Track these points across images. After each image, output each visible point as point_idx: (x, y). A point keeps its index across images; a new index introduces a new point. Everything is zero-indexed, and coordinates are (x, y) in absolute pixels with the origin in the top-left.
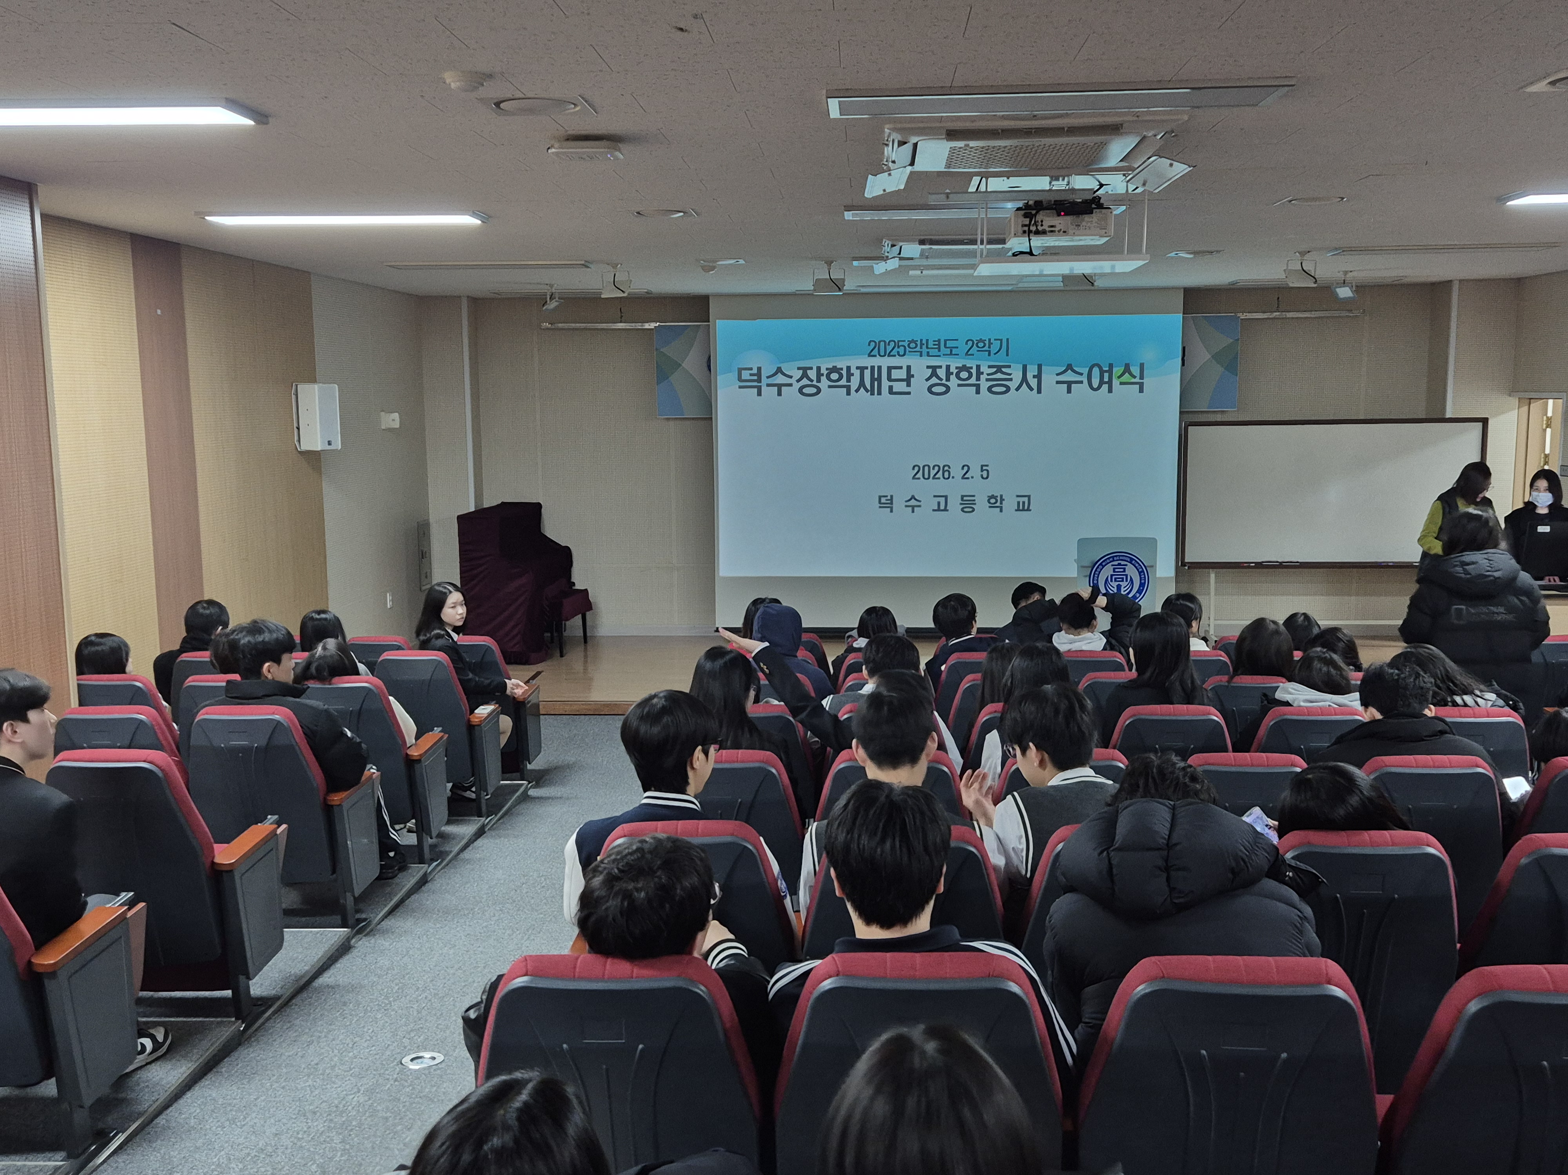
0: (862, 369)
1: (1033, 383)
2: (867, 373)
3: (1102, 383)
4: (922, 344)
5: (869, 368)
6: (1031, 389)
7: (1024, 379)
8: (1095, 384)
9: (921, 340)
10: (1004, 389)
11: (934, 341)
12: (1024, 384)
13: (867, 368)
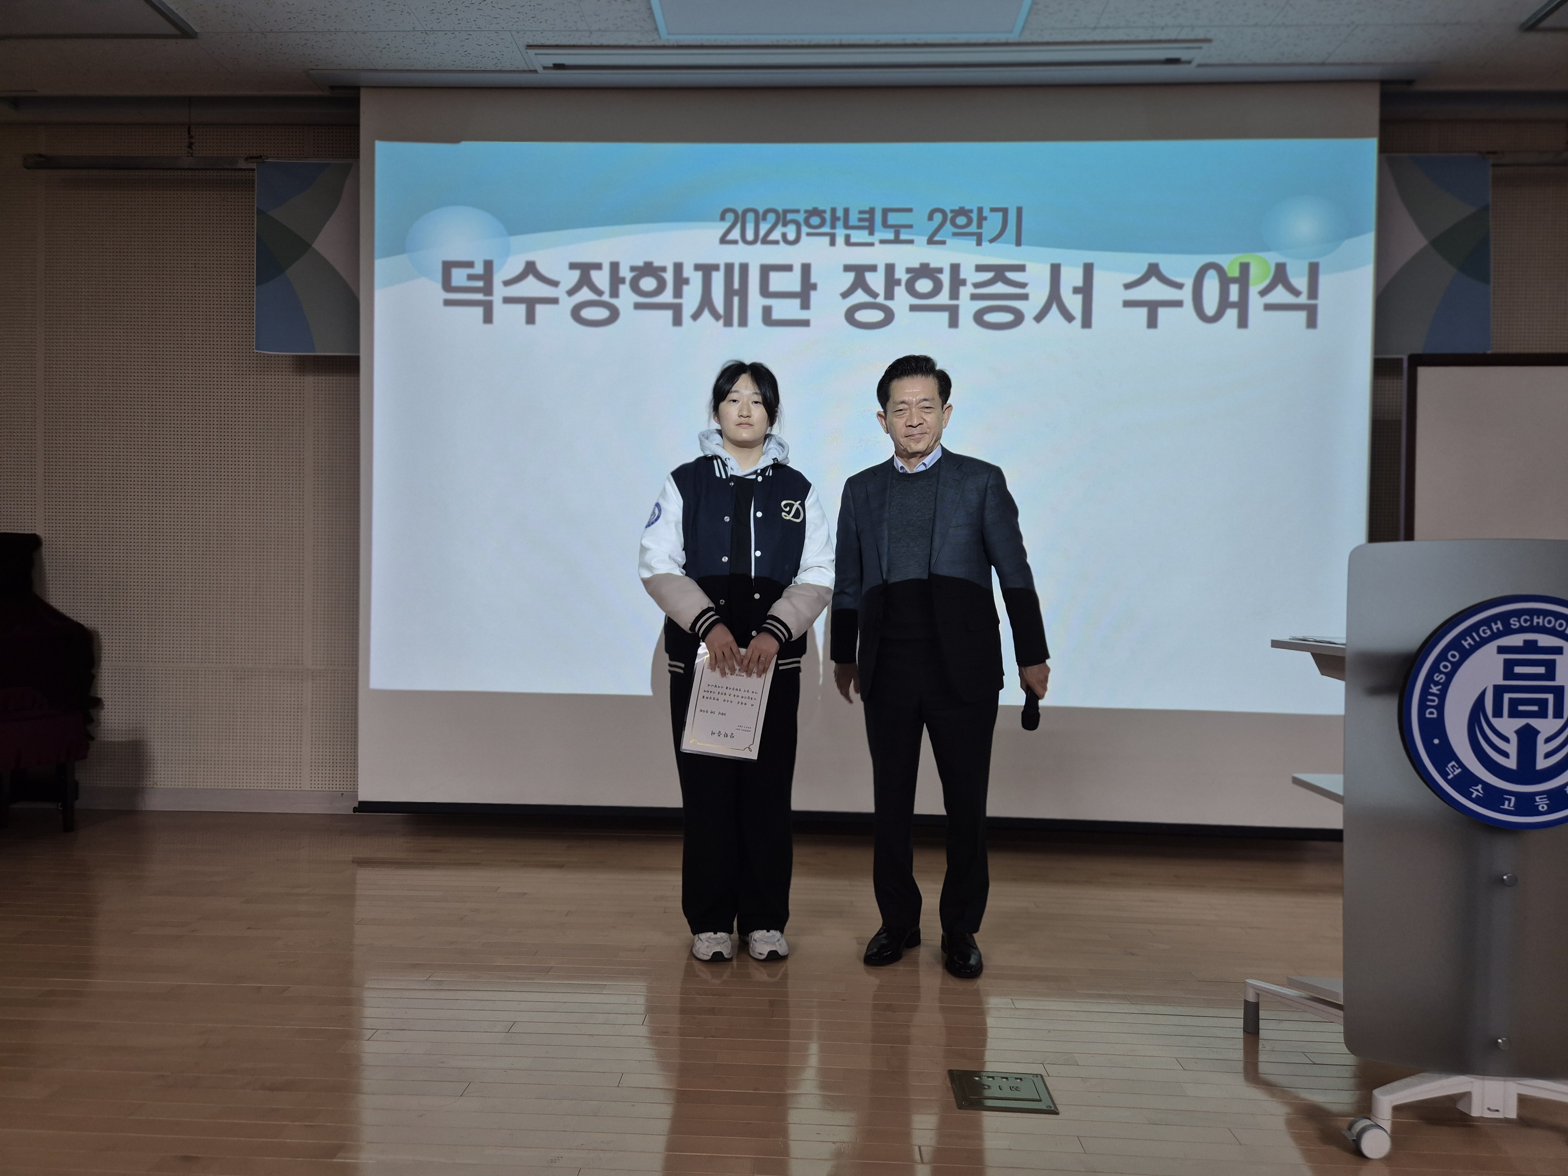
0: (706, 270)
1: (1074, 303)
2: (718, 279)
3: (1224, 304)
4: (834, 219)
5: (722, 268)
6: (1069, 317)
7: (1055, 296)
8: (1210, 306)
9: (834, 210)
10: (1008, 317)
11: (861, 212)
12: (1054, 308)
13: (716, 267)
